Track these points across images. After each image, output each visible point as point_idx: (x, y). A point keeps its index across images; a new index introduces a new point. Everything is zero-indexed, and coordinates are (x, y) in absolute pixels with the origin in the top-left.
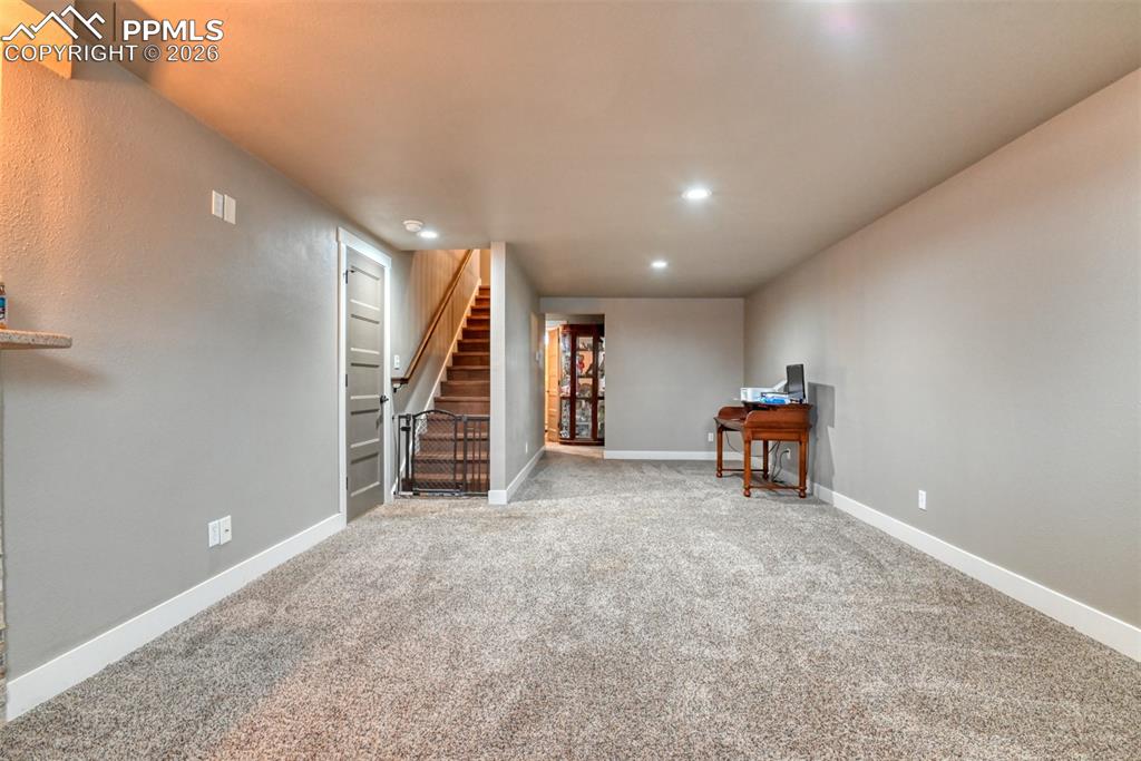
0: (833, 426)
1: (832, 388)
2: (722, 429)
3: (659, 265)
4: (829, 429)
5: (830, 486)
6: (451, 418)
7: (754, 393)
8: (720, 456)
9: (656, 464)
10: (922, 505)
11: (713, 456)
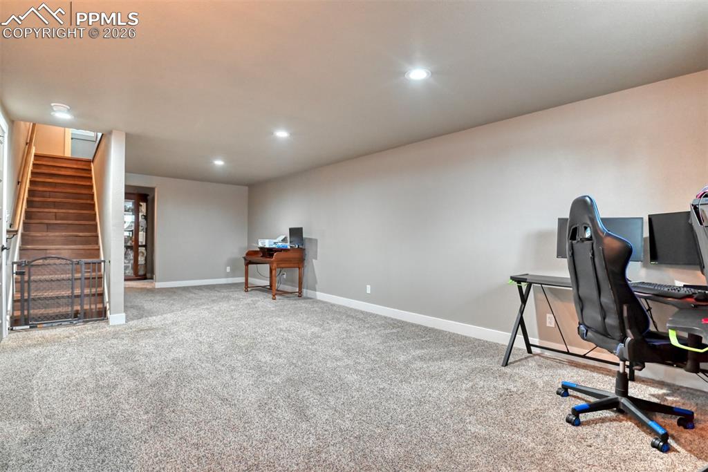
0: (316, 259)
1: (316, 240)
2: (248, 263)
3: (219, 163)
4: (314, 260)
5: (315, 290)
6: (69, 262)
7: (269, 242)
8: (247, 280)
9: (200, 288)
10: (369, 291)
11: (242, 280)
